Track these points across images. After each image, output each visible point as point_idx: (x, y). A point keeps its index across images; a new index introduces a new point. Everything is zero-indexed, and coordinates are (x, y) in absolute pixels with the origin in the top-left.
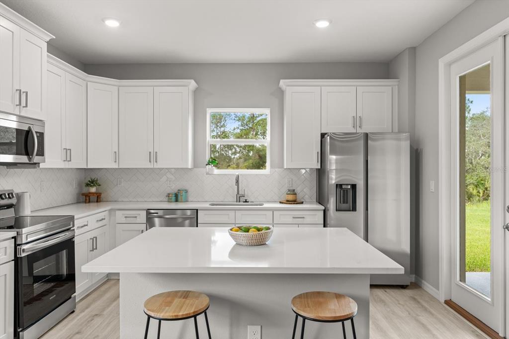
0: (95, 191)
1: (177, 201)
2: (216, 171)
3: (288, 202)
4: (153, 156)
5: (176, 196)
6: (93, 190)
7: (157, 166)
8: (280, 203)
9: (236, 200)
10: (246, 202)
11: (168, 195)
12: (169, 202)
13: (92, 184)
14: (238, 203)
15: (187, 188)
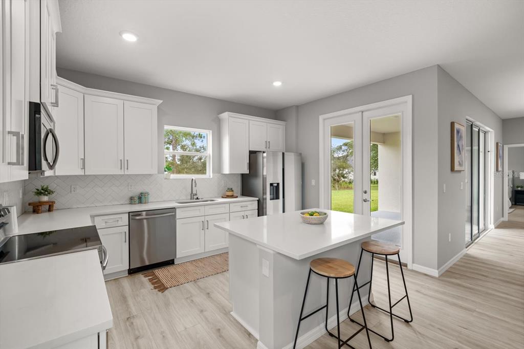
0: (47, 200)
1: (140, 202)
2: (173, 176)
3: (228, 197)
4: (124, 164)
5: (140, 198)
6: (45, 198)
7: (126, 173)
8: (222, 197)
9: (190, 198)
10: (197, 199)
11: (132, 199)
12: (131, 204)
13: (46, 193)
14: (192, 201)
15: (148, 191)
